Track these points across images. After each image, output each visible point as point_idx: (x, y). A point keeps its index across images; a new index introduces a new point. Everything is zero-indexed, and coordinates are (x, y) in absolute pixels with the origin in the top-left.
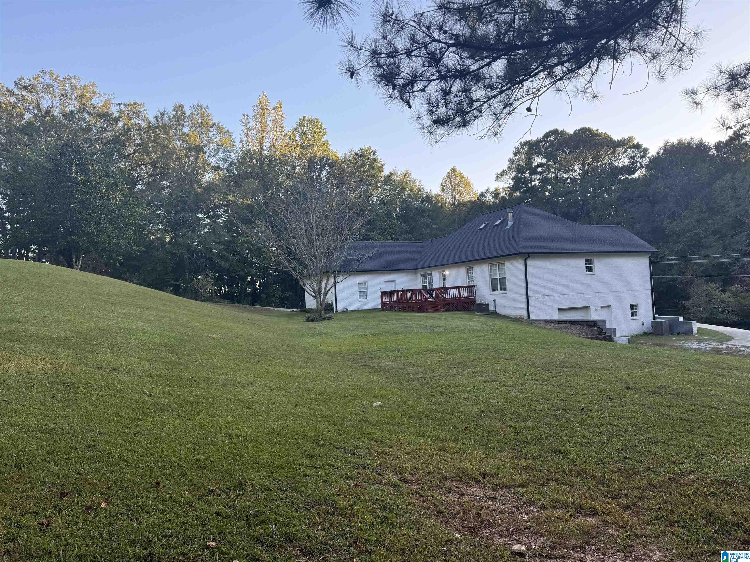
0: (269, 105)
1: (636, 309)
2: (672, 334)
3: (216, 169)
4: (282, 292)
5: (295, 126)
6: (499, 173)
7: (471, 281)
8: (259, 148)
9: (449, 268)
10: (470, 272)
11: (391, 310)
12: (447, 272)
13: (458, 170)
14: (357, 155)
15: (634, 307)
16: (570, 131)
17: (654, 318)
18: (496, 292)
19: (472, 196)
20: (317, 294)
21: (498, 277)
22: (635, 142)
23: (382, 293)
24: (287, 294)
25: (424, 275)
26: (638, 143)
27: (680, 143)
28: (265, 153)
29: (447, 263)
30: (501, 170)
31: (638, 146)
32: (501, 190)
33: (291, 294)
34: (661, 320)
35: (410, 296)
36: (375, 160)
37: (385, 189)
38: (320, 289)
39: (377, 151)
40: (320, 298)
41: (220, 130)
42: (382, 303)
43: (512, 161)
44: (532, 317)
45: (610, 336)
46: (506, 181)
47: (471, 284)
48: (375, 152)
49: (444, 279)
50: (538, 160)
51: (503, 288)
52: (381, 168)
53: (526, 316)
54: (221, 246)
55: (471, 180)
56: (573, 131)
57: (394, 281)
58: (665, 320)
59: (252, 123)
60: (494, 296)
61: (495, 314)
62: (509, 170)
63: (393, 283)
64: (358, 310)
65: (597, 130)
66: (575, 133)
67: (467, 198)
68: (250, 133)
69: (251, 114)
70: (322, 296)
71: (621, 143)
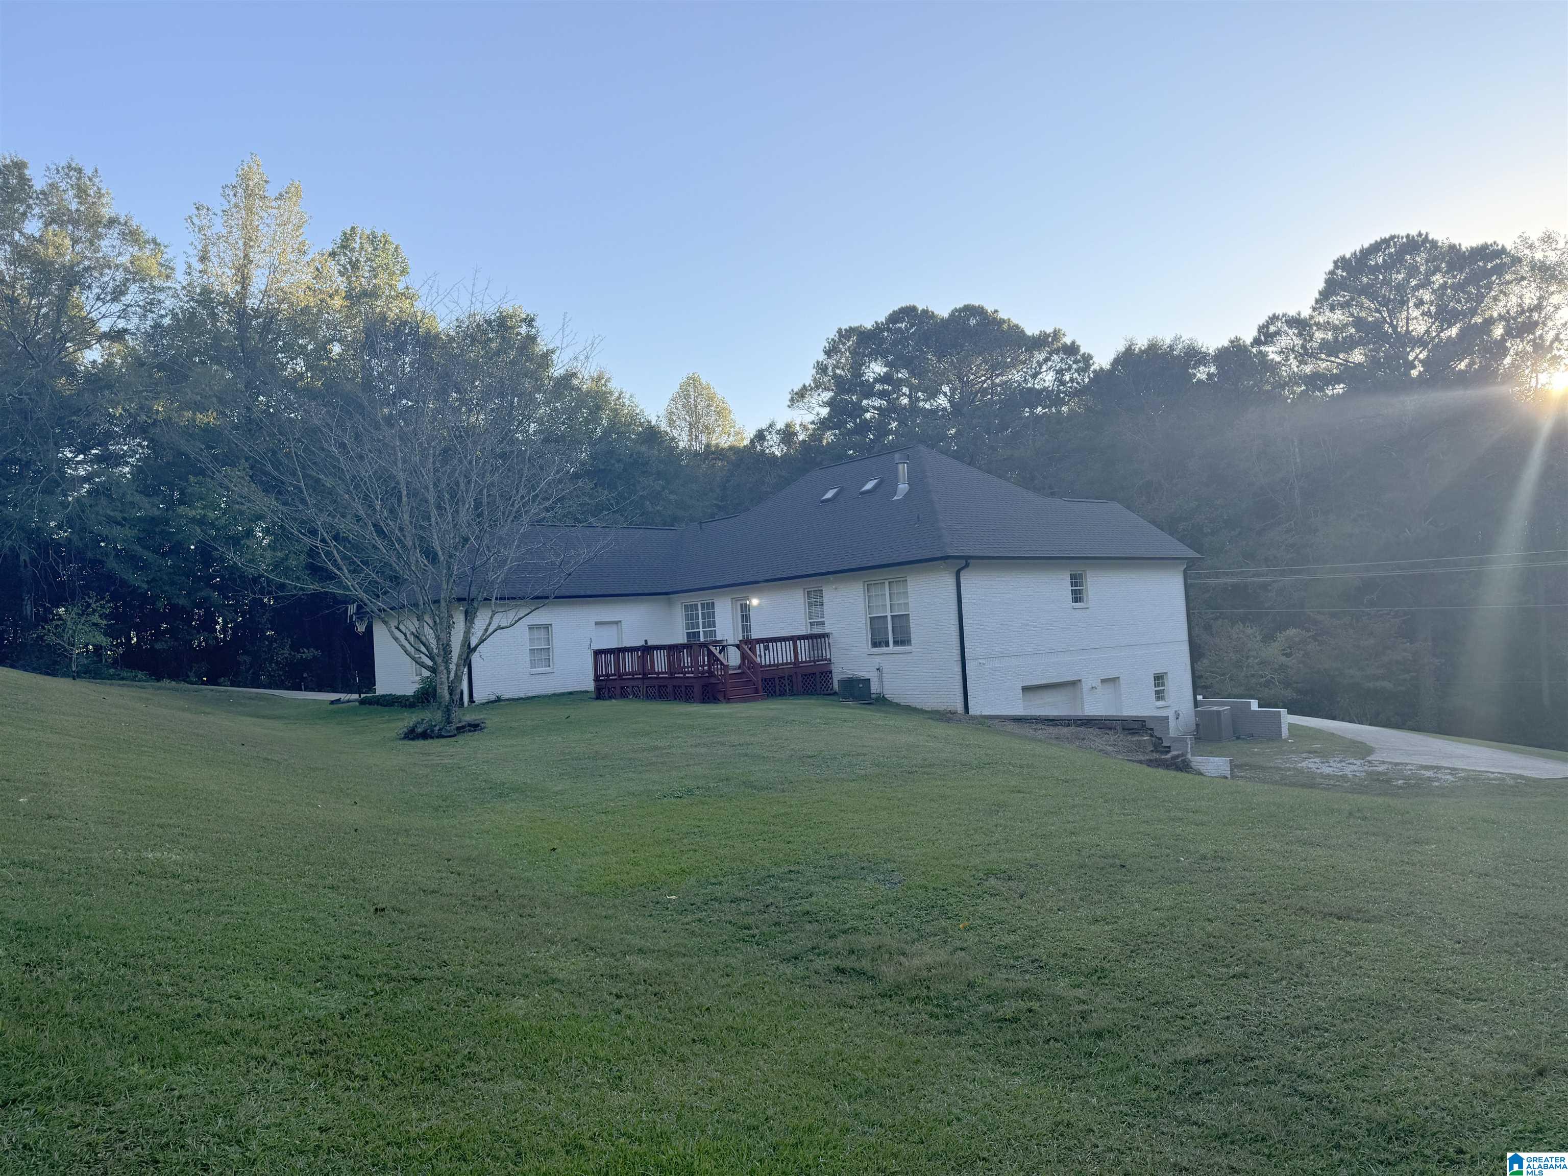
0: (267, 186)
1: (1163, 685)
2: (1238, 738)
3: (117, 335)
4: (295, 648)
5: (330, 247)
6: (796, 390)
7: (818, 624)
8: (238, 288)
9: (758, 592)
10: (815, 601)
11: (624, 695)
12: (755, 602)
13: (703, 380)
14: (488, 322)
15: (1159, 679)
16: (943, 311)
17: (1196, 704)
18: (884, 649)
19: (731, 438)
20: (439, 660)
21: (889, 614)
22: (1068, 340)
23: (597, 653)
24: (307, 654)
25: (690, 609)
26: (1073, 343)
27: (1153, 347)
28: (252, 303)
29: (757, 579)
30: (800, 386)
31: (1072, 350)
32: (798, 428)
33: (318, 653)
34: (1215, 708)
35: (660, 663)
36: (531, 339)
37: (555, 409)
38: (446, 649)
39: (537, 319)
40: (449, 673)
41: (132, 236)
42: (597, 679)
43: (822, 369)
44: (974, 710)
45: (1182, 755)
46: (810, 409)
47: (817, 630)
48: (533, 320)
49: (746, 618)
50: (876, 369)
51: (903, 639)
52: (545, 359)
53: (960, 708)
54: (129, 532)
55: (731, 404)
56: (950, 311)
57: (617, 623)
58: (1221, 706)
59: (219, 227)
60: (877, 660)
61: (882, 702)
62: (818, 385)
63: (615, 626)
64: (528, 698)
65: (996, 311)
66: (952, 315)
67: (724, 441)
68: (213, 250)
69: (218, 204)
70: (453, 667)
71: (1040, 342)
